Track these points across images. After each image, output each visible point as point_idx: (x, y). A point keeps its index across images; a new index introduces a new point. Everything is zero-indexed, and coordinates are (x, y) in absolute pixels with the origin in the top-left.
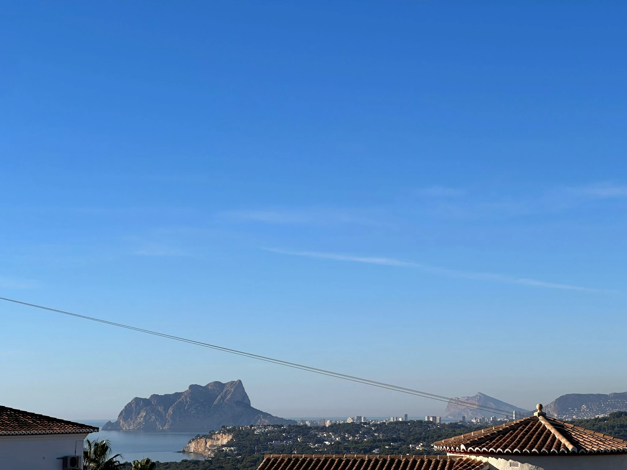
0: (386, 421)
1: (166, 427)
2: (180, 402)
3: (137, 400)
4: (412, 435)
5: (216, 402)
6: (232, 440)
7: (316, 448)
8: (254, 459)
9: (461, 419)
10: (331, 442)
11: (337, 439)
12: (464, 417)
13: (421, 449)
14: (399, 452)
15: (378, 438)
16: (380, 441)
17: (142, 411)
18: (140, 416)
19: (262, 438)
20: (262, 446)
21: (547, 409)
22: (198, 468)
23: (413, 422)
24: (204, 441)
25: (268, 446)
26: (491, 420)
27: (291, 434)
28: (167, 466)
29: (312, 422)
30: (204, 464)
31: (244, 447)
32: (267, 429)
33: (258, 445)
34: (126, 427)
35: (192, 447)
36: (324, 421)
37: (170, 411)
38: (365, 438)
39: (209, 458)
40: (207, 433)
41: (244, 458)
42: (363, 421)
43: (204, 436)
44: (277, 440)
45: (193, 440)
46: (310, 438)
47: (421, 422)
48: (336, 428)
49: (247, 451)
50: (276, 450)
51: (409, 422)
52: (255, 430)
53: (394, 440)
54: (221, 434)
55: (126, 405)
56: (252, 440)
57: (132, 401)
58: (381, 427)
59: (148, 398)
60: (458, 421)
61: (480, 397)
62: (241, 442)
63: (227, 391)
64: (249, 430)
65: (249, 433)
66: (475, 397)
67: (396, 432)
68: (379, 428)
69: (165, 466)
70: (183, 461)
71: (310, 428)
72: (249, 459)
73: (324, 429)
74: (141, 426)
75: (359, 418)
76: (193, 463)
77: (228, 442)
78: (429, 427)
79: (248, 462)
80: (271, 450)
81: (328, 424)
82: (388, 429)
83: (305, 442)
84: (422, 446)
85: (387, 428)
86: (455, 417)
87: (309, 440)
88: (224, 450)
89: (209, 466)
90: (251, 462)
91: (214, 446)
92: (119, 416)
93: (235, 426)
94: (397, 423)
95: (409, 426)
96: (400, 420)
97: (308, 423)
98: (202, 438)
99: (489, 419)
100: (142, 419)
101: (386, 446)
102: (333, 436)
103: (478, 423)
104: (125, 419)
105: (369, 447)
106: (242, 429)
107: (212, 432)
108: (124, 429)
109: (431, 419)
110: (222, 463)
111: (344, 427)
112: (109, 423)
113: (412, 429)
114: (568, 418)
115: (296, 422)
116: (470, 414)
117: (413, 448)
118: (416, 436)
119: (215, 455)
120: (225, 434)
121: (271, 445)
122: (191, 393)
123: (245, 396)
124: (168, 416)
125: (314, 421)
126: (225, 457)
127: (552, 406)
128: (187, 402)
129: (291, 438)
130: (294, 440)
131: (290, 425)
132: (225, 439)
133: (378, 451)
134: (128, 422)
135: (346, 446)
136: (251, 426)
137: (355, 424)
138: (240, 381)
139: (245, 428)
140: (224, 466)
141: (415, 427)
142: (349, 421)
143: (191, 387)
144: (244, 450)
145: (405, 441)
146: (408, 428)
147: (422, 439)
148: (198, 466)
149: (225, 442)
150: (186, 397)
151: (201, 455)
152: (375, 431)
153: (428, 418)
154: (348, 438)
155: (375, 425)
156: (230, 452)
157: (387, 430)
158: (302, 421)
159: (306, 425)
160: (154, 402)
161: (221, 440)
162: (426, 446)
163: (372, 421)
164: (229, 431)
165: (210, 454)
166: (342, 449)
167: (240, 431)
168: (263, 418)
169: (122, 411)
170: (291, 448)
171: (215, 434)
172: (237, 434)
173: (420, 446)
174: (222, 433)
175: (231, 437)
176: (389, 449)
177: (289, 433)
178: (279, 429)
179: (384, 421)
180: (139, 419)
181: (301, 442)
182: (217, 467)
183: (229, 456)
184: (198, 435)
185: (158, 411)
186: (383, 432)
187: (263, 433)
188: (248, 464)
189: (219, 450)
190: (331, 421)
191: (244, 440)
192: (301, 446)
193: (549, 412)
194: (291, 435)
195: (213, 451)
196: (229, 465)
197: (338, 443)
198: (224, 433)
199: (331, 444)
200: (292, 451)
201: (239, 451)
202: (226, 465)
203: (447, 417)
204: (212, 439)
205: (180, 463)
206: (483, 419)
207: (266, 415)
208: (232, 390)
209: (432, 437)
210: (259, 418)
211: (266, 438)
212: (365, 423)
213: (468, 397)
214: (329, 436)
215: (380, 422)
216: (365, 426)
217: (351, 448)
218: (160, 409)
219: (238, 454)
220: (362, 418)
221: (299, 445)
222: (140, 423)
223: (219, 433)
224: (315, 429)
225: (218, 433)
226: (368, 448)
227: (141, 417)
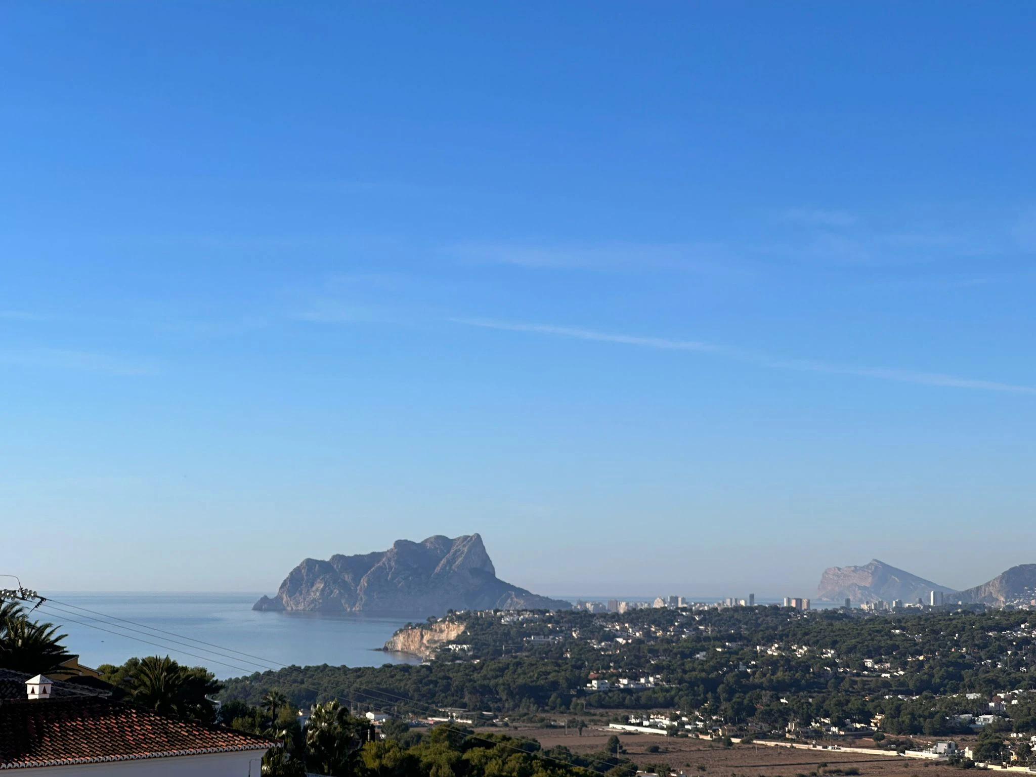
0: (719, 604)
1: (356, 608)
2: (380, 567)
3: (310, 563)
4: (762, 631)
5: (438, 569)
6: (464, 632)
7: (602, 649)
8: (501, 665)
9: (844, 604)
10: (627, 640)
11: (638, 634)
12: (848, 601)
13: (775, 654)
14: (738, 659)
15: (704, 634)
16: (708, 639)
17: (318, 580)
18: (314, 588)
19: (513, 631)
20: (514, 643)
21: (987, 589)
22: (410, 679)
23: (762, 608)
24: (419, 634)
25: (523, 645)
26: (894, 605)
27: (561, 625)
28: (359, 673)
29: (596, 606)
30: (418, 672)
31: (485, 644)
32: (522, 617)
33: (507, 641)
34: (291, 607)
35: (400, 642)
36: (616, 603)
37: (364, 582)
38: (684, 633)
39: (427, 661)
40: (425, 621)
41: (484, 664)
42: (680, 605)
43: (419, 625)
44: (537, 634)
45: (401, 631)
46: (592, 632)
47: (775, 609)
48: (635, 616)
49: (488, 652)
50: (536, 651)
51: (756, 608)
52: (502, 617)
53: (731, 639)
54: (447, 623)
55: (291, 570)
56: (497, 634)
57: (301, 565)
58: (710, 616)
59: (327, 559)
60: (838, 607)
61: (876, 567)
62: (479, 637)
63: (456, 551)
64: (493, 617)
65: (493, 622)
66: (867, 566)
67: (734, 625)
68: (707, 617)
69: (355, 674)
70: (385, 666)
71: (593, 616)
72: (493, 665)
73: (616, 617)
74: (315, 605)
75: (674, 599)
76: (401, 670)
77: (458, 636)
78: (790, 617)
79: (491, 670)
80: (529, 651)
81: (622, 608)
82: (722, 619)
83: (585, 639)
84: (777, 649)
85: (719, 618)
86: (833, 599)
87: (592, 636)
88: (451, 649)
89: (428, 676)
90: (494, 670)
91: (435, 642)
92: (281, 587)
93: (469, 611)
94: (737, 609)
95: (756, 614)
96: (743, 603)
97: (589, 606)
98: (415, 628)
99: (890, 604)
100: (318, 594)
101: (718, 647)
102: (630, 629)
103: (871, 610)
104: (291, 593)
105: (689, 648)
106: (481, 615)
107: (432, 620)
108: (289, 609)
109: (793, 604)
110: (449, 670)
111: (648, 615)
112: (265, 599)
113: (761, 619)
114: (1022, 603)
115: (570, 605)
116: (859, 596)
117: (762, 651)
118: (767, 632)
119: (437, 657)
120: (453, 623)
121: (528, 642)
122: (396, 553)
123: (486, 560)
124: (361, 590)
125: (600, 603)
126: (453, 661)
127: (997, 583)
128: (391, 568)
129: (562, 631)
130: (566, 634)
131: (559, 611)
132: (453, 631)
133: (704, 656)
134: (295, 598)
135: (652, 647)
136: (496, 611)
137: (668, 611)
138: (478, 536)
139: (486, 614)
140: (451, 675)
141: (767, 616)
142: (658, 604)
143: (398, 544)
144: (483, 650)
145: (749, 641)
146: (754, 618)
147: (778, 637)
148: (410, 674)
149: (453, 635)
150: (389, 560)
151: (414, 655)
152: (700, 622)
153: (789, 601)
154: (655, 633)
155: (699, 613)
156: (461, 653)
157: (720, 620)
158: (582, 603)
159: (586, 611)
160: (338, 566)
161: (446, 632)
162: (784, 649)
163: (695, 604)
164: (460, 619)
165: (428, 655)
166: (646, 652)
167: (477, 618)
168: (516, 596)
169: (285, 581)
170: (561, 648)
171: (436, 622)
172: (473, 623)
173: (773, 648)
174: (449, 621)
175: (462, 628)
176: (722, 653)
177: (557, 622)
178: (541, 616)
179: (716, 605)
180: (312, 594)
181: (578, 638)
182: (440, 678)
183: (460, 659)
184: (410, 624)
185: (344, 581)
186: (714, 625)
187: (515, 623)
188: (491, 674)
189: (443, 651)
190: (627, 604)
191: (483, 634)
192: (577, 645)
193: (991, 593)
194: (560, 627)
195: (434, 650)
196: (459, 674)
197: (638, 641)
198: (452, 621)
199: (627, 643)
200: (562, 654)
201: (476, 651)
202: (455, 674)
203: (820, 599)
204: (431, 630)
205: (380, 670)
206: (881, 603)
207: (520, 592)
208: (466, 550)
209: (794, 635)
210: (509, 596)
211: (521, 630)
212: (684, 609)
213: (855, 567)
214: (624, 630)
215: (708, 606)
216: (684, 613)
217: (661, 651)
218: (348, 578)
219: (475, 657)
220: (680, 599)
221: (573, 642)
222: (314, 600)
223: (444, 621)
224: (602, 617)
225: (441, 621)
226: (687, 651)
227: (317, 590)
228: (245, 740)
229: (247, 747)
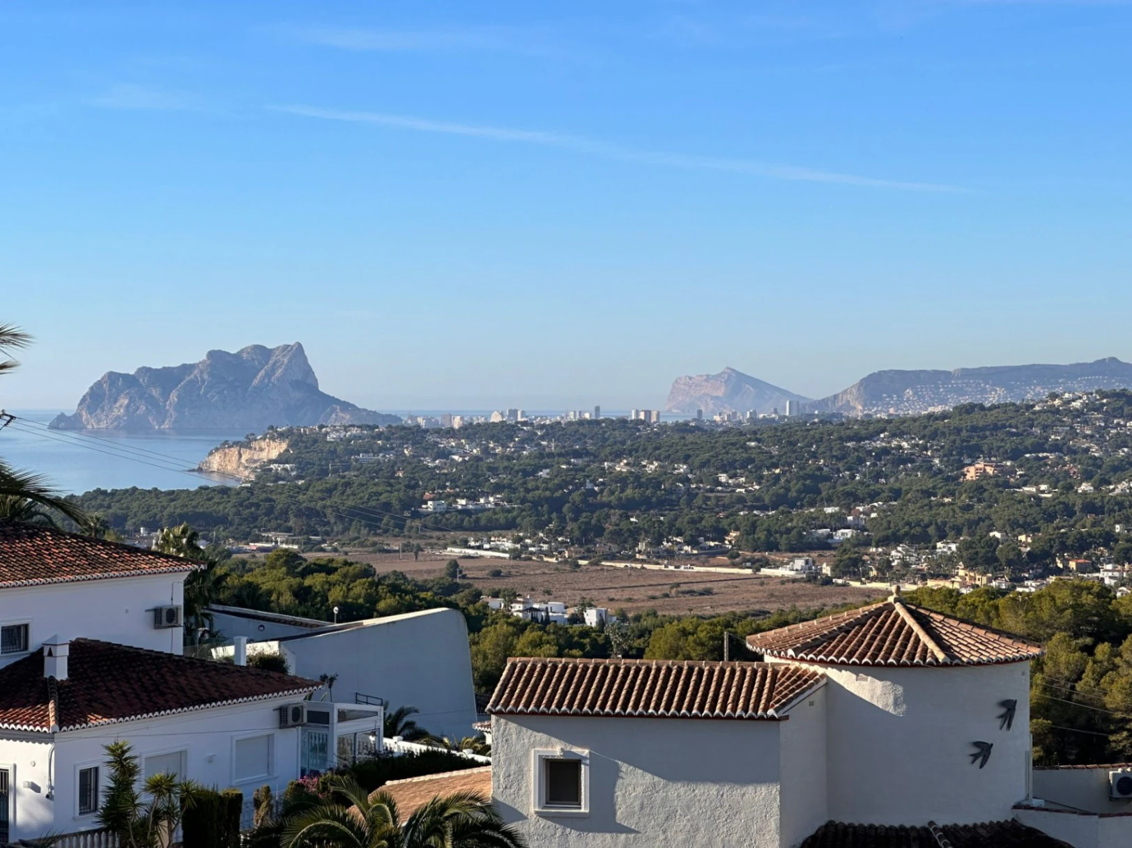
0: (562, 418)
1: (166, 426)
2: (191, 382)
3: (112, 377)
4: (609, 445)
5: (255, 382)
6: (287, 451)
7: (436, 467)
8: (328, 486)
9: (695, 415)
10: (464, 457)
11: (475, 451)
12: (700, 412)
13: (624, 470)
14: (585, 476)
15: (547, 450)
16: (551, 455)
17: (122, 396)
18: (118, 405)
19: (340, 449)
20: (341, 462)
21: (844, 397)
22: (229, 502)
23: (609, 422)
24: (237, 453)
25: (351, 464)
26: (748, 416)
27: (392, 441)
28: (172, 497)
29: (428, 420)
30: (238, 494)
31: (310, 464)
32: (349, 433)
33: (333, 460)
34: (92, 424)
35: (216, 462)
36: (450, 417)
37: (174, 397)
38: (524, 449)
39: (246, 482)
40: (242, 439)
41: (310, 485)
42: (520, 419)
43: (236, 443)
44: (366, 452)
45: (217, 450)
46: (426, 449)
47: (623, 422)
48: (471, 431)
49: (314, 472)
50: (365, 469)
51: (603, 421)
52: (327, 433)
53: (577, 454)
54: (267, 440)
55: (91, 384)
56: (322, 452)
57: (102, 379)
58: (553, 430)
59: (132, 372)
60: (690, 419)
61: (730, 376)
62: (303, 456)
63: (276, 362)
64: (318, 434)
65: (317, 440)
66: (720, 375)
67: (579, 439)
68: (550, 431)
69: (168, 497)
70: (201, 488)
71: (426, 431)
72: (319, 486)
73: (451, 433)
74: (120, 423)
75: (513, 413)
76: (219, 492)
77: (280, 455)
78: (639, 430)
79: (318, 491)
80: (358, 470)
81: (457, 423)
82: (566, 434)
83: (417, 456)
84: (627, 464)
85: (564, 432)
86: (683, 411)
87: (425, 454)
88: (272, 469)
89: (249, 499)
90: (321, 491)
91: (255, 461)
92: (80, 404)
93: (291, 427)
94: (582, 422)
95: (603, 428)
96: (587, 416)
97: (421, 421)
98: (232, 446)
99: (744, 415)
100: (122, 411)
101: (563, 464)
102: (467, 446)
103: (724, 421)
104: (91, 410)
105: (531, 465)
106: (305, 431)
107: (251, 437)
108: (89, 427)
109: (642, 416)
110: (272, 492)
111: (486, 430)
112: (62, 417)
113: (608, 433)
114: (881, 411)
115: (400, 420)
116: (711, 406)
117: (610, 467)
118: (616, 448)
119: (258, 477)
120: (274, 440)
121: (357, 460)
122: (210, 365)
123: (309, 372)
124: (170, 406)
125: (432, 418)
126: (275, 481)
127: (854, 391)
128: (203, 381)
129: (392, 448)
130: (397, 451)
131: (390, 426)
132: (274, 450)
133: (548, 474)
134: (96, 415)
135: (492, 465)
136: (321, 427)
137: (507, 425)
138: (299, 346)
139: (311, 430)
140: (274, 497)
141: (614, 430)
142: (496, 418)
143: (211, 354)
144: (308, 469)
145: (596, 457)
146: (601, 432)
147: (627, 452)
148: (229, 497)
149: (274, 454)
150: (202, 372)
151: (232, 476)
152: (542, 438)
153: (637, 413)
154: (494, 449)
155: (542, 427)
156: (283, 473)
157: (564, 435)
158: (413, 418)
159: (419, 426)
160: (144, 380)
161: (267, 450)
162: (634, 465)
163: (536, 418)
164: (282, 436)
165: (246, 476)
166: (484, 469)
167: (301, 435)
168: (342, 411)
169: (85, 396)
170: (393, 466)
171: (256, 440)
172: (296, 441)
173: (622, 464)
174: (270, 439)
175: (284, 446)
176: (568, 470)
177: (388, 439)
178: (370, 432)
179: (558, 418)
180: (115, 410)
181: (410, 455)
182: (262, 501)
183: (283, 479)
184: (226, 442)
185: (151, 396)
186: (557, 440)
187: (341, 439)
188: (318, 495)
189: (265, 469)
190: (462, 419)
191: (308, 452)
192: (410, 463)
193: (849, 401)
194: (391, 444)
195: (254, 470)
196: (283, 496)
197: (477, 459)
198: (273, 438)
199: (464, 461)
200: (395, 473)
201: (300, 471)
202: (278, 496)
203: (669, 411)
204: (250, 448)
205: (196, 493)
206: (735, 414)
207: (346, 406)
208: (286, 360)
209: (644, 450)
210: (334, 410)
211: (348, 448)
212: (524, 424)
213: (708, 376)
214: (460, 446)
215: (550, 420)
216: (525, 428)
217: (501, 469)
218: (155, 392)
219: (299, 477)
220: (519, 413)
221: (405, 460)
222: (118, 418)
223: (264, 439)
224: (436, 432)
225: (261, 439)
226: (529, 469)
227: (121, 406)
228: (167, 562)
229: (171, 569)
